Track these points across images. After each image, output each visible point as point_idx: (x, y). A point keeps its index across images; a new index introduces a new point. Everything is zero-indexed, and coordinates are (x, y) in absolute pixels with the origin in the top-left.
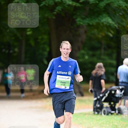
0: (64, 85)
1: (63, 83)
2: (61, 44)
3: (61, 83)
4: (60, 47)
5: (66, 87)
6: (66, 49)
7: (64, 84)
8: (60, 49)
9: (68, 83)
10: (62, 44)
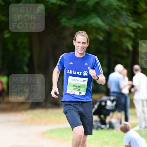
0: (79, 90)
1: (77, 87)
2: (75, 36)
3: (74, 87)
4: (74, 39)
5: (80, 93)
6: (81, 43)
7: (79, 88)
8: (74, 42)
9: (84, 87)
10: (77, 36)
